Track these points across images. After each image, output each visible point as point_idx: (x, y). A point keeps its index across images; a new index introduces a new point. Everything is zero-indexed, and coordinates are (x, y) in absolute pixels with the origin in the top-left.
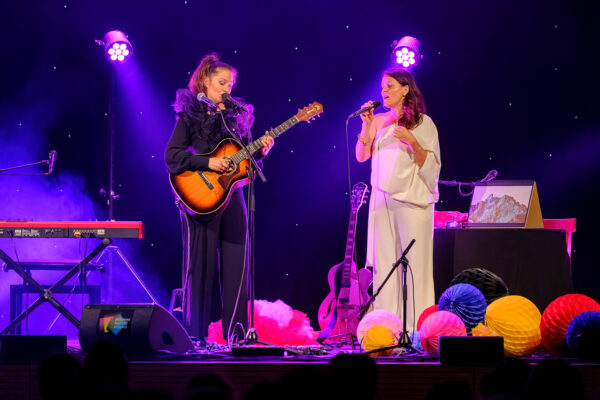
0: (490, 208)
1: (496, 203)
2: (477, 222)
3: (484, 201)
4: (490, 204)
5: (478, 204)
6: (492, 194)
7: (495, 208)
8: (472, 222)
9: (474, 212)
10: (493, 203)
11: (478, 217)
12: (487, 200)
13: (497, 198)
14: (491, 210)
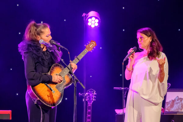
0: (177, 103)
1: (181, 101)
2: (171, 111)
3: (173, 100)
4: (177, 101)
5: (170, 101)
6: (178, 97)
7: (181, 103)
8: (168, 111)
9: (168, 106)
10: (179, 101)
11: (171, 109)
12: (175, 99)
13: (181, 98)
14: (178, 105)
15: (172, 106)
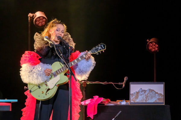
3: (137, 91)
4: (141, 93)
5: (134, 93)
6: (141, 89)
7: (145, 95)
8: (133, 102)
9: (133, 97)
10: (143, 92)
11: (136, 100)
12: (139, 91)
13: (145, 90)
14: (142, 96)
15: (137, 97)
